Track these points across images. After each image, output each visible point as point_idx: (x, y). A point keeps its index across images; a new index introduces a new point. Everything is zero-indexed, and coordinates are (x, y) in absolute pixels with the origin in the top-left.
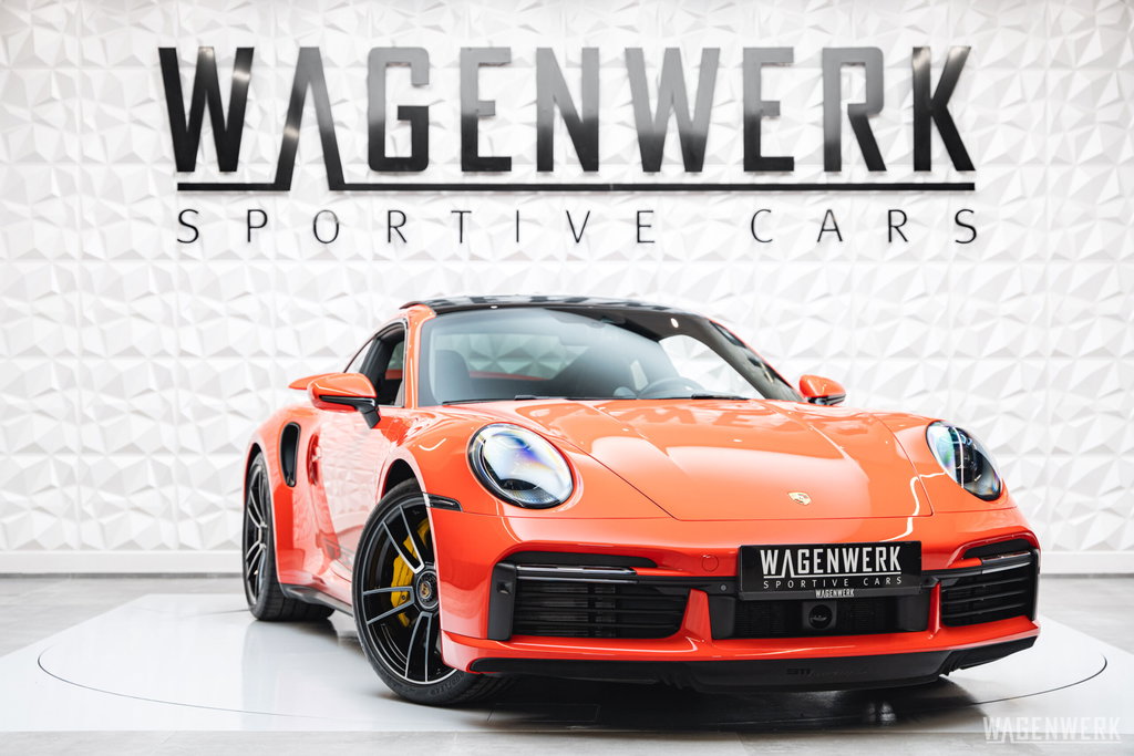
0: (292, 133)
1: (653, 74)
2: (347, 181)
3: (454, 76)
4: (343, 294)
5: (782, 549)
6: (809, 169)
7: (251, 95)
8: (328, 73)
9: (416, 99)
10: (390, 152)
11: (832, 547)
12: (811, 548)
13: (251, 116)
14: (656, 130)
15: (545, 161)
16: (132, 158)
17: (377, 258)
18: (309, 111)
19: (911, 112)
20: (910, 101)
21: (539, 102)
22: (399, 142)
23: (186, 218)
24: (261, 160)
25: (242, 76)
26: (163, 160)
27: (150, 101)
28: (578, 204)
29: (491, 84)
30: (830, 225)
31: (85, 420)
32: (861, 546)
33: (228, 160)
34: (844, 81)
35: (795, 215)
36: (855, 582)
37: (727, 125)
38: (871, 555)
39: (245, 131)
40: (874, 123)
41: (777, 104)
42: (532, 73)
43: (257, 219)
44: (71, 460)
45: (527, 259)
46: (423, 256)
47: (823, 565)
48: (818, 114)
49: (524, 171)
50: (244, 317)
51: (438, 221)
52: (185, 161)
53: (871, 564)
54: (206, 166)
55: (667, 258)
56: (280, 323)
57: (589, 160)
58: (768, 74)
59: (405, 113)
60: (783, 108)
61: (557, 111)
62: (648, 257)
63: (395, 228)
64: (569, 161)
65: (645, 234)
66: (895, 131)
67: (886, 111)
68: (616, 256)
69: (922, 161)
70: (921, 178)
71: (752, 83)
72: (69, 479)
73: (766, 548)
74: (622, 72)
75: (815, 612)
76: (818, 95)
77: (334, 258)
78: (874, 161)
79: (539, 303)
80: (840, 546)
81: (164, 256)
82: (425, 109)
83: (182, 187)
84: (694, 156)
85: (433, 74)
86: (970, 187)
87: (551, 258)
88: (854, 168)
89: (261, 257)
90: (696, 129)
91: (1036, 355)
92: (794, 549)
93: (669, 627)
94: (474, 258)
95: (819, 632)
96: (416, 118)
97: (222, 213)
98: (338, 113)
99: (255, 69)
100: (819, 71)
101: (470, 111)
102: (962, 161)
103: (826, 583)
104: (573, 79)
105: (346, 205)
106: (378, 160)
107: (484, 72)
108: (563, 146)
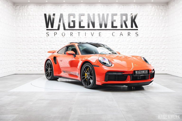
0: (59, 23)
1: (101, 17)
2: (66, 29)
3: (78, 17)
4: (65, 42)
5: (137, 71)
6: (119, 27)
7: (55, 19)
8: (64, 16)
9: (74, 19)
10: (71, 26)
11: (142, 70)
12: (140, 70)
13: (55, 21)
14: (101, 23)
15: (89, 27)
16: (41, 26)
17: (69, 38)
18: (61, 21)
19: (131, 21)
20: (131, 20)
21: (88, 20)
22: (72, 25)
23: (47, 33)
24: (56, 27)
25: (54, 17)
26: (45, 27)
27: (43, 20)
28: (92, 31)
29: (82, 18)
30: (121, 34)
31: (36, 56)
32: (144, 70)
33: (52, 27)
34: (123, 17)
35: (117, 33)
36: (144, 74)
37: (110, 22)
38: (145, 71)
39: (54, 23)
40: (126, 22)
41: (115, 20)
42: (87, 16)
43: (55, 33)
44: (35, 61)
45: (87, 38)
46: (75, 38)
47: (141, 72)
48: (120, 21)
49: (86, 28)
50: (54, 45)
51: (76, 34)
52: (47, 27)
53: (145, 72)
54: (50, 27)
55: (103, 38)
56: (58, 45)
57: (94, 27)
58: (114, 16)
59: (72, 21)
60: (116, 21)
61: (90, 21)
62: (101, 38)
63: (71, 34)
64: (91, 27)
65: (100, 35)
66: (129, 23)
67: (128, 21)
68: (97, 38)
69: (132, 27)
70: (132, 29)
71: (112, 18)
72: (34, 63)
73: (136, 71)
74: (97, 16)
75: (139, 77)
76: (120, 19)
77: (64, 38)
78: (126, 27)
79: (87, 43)
80: (143, 70)
81: (45, 38)
82: (75, 21)
83: (47, 30)
84: (106, 26)
85: (76, 17)
86: (137, 30)
87: (89, 38)
88: (124, 27)
89: (56, 38)
90: (106, 23)
91: (145, 49)
92: (139, 71)
93: (125, 79)
94: (80, 38)
95: (139, 80)
96: (74, 22)
97: (51, 33)
98: (65, 21)
99: (55, 16)
100: (120, 16)
101: (80, 21)
102: (137, 27)
103: (141, 74)
104: (92, 17)
105: (66, 32)
106: (69, 26)
107: (81, 16)
108: (91, 25)
